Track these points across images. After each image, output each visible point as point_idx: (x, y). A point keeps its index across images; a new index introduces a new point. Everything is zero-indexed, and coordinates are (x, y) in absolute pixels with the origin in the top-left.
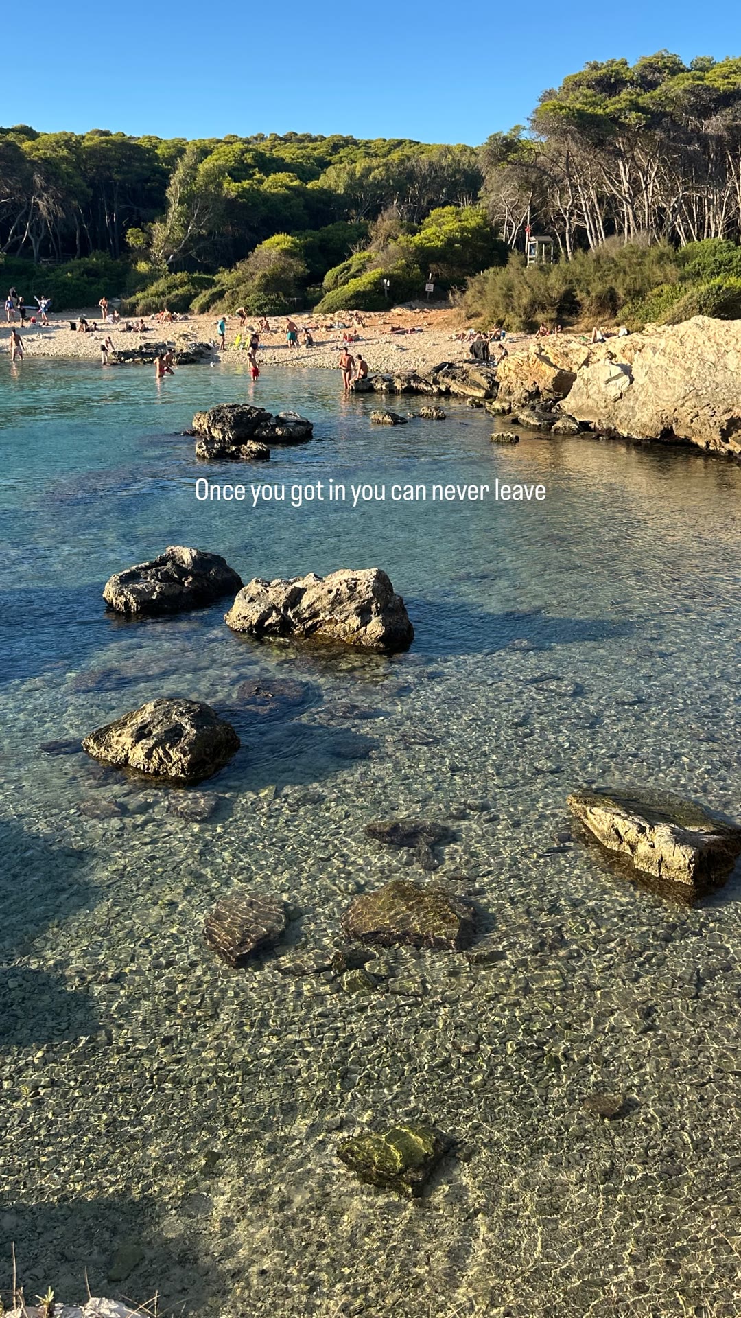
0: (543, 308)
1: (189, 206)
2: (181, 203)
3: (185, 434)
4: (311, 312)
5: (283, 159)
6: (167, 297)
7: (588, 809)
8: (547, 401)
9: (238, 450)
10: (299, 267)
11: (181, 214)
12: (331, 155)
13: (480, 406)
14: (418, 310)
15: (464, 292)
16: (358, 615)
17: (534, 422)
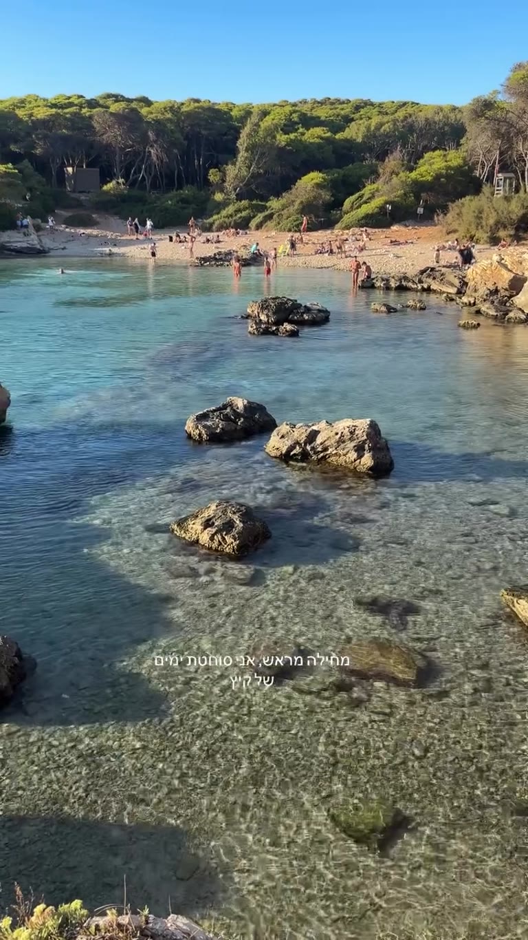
0: (505, 227)
1: (252, 152)
2: (247, 150)
3: (242, 317)
4: (333, 229)
5: (319, 117)
6: (234, 218)
7: (515, 600)
8: (503, 297)
9: (277, 329)
10: (326, 196)
11: (246, 158)
12: (354, 113)
13: (452, 300)
14: (410, 228)
15: (445, 214)
16: (356, 451)
17: (492, 312)
